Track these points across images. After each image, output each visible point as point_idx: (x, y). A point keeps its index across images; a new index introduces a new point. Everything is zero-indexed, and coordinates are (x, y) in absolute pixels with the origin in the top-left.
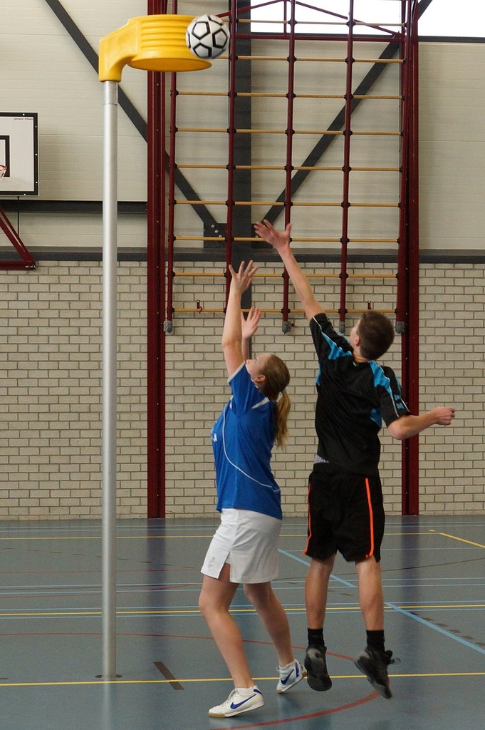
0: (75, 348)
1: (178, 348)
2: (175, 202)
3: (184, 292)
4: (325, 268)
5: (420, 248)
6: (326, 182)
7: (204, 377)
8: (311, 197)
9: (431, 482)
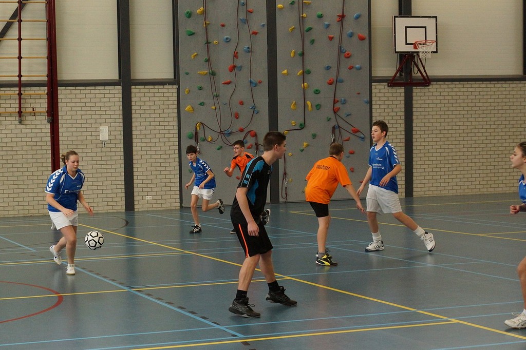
5: (58, 79)
6: (9, 47)
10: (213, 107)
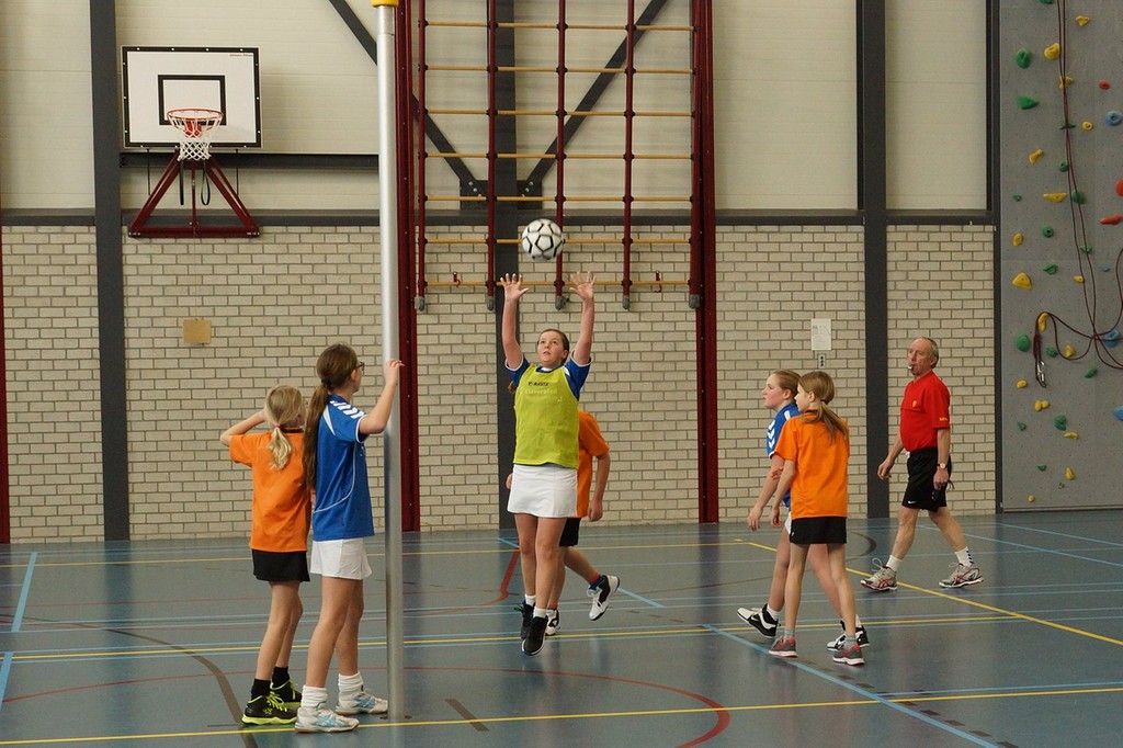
0: (308, 331)
1: (432, 329)
2: (426, 155)
3: (437, 263)
4: (605, 232)
5: (716, 207)
6: (604, 130)
7: (463, 364)
8: (585, 147)
9: (732, 483)
10: (1079, 278)
